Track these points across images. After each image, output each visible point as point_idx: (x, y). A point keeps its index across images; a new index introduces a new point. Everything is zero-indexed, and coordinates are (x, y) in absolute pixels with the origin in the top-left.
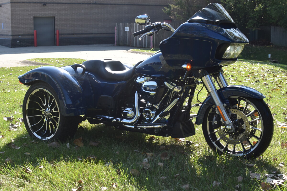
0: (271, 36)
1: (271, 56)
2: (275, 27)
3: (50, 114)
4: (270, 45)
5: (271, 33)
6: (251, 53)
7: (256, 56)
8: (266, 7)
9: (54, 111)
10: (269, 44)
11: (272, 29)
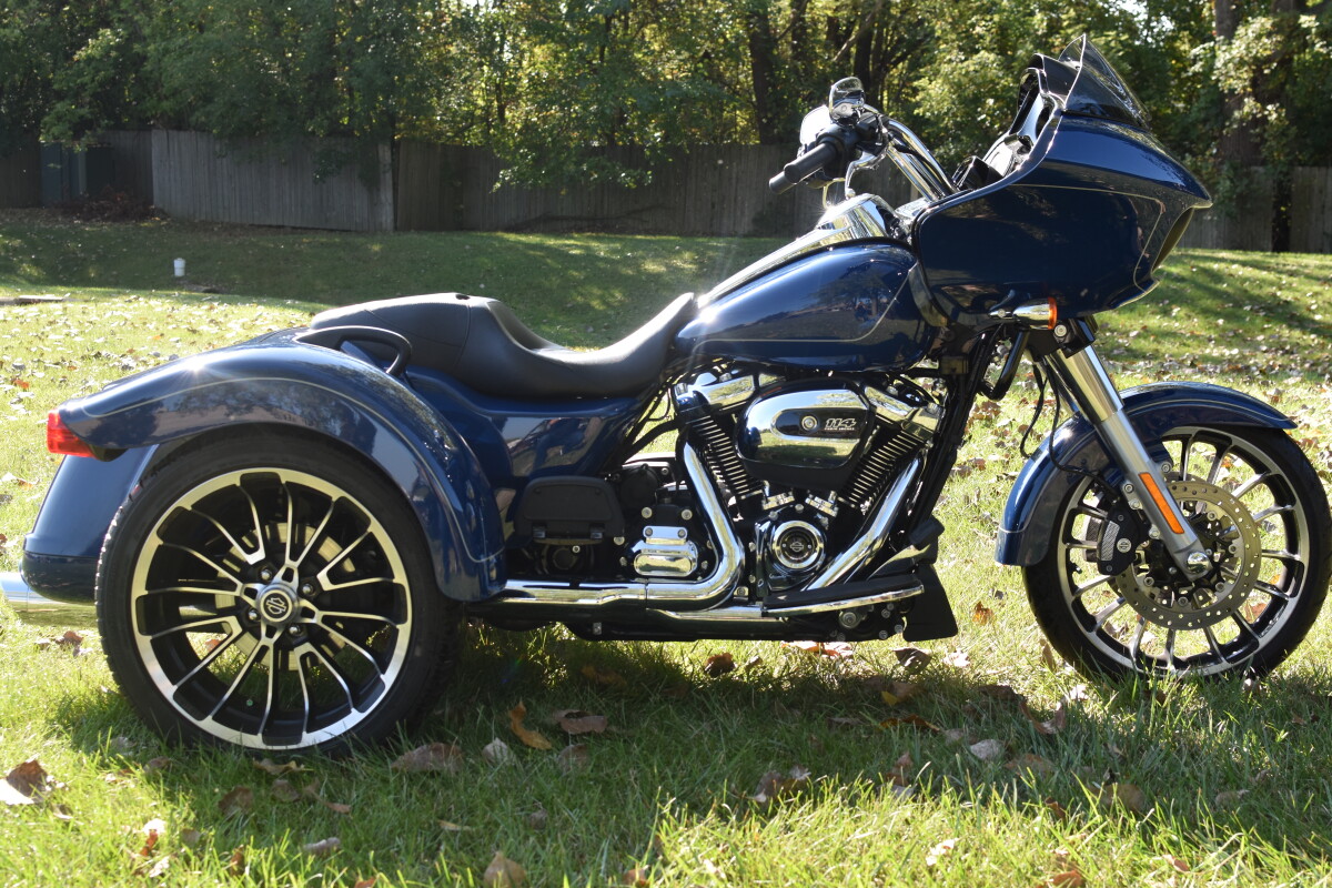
0: (155, 173)
1: (187, 268)
2: (170, 132)
3: (305, 603)
4: (153, 216)
5: (155, 163)
6: (85, 259)
7: (115, 273)
8: (134, 36)
9: (327, 585)
10: (146, 214)
11: (158, 141)
